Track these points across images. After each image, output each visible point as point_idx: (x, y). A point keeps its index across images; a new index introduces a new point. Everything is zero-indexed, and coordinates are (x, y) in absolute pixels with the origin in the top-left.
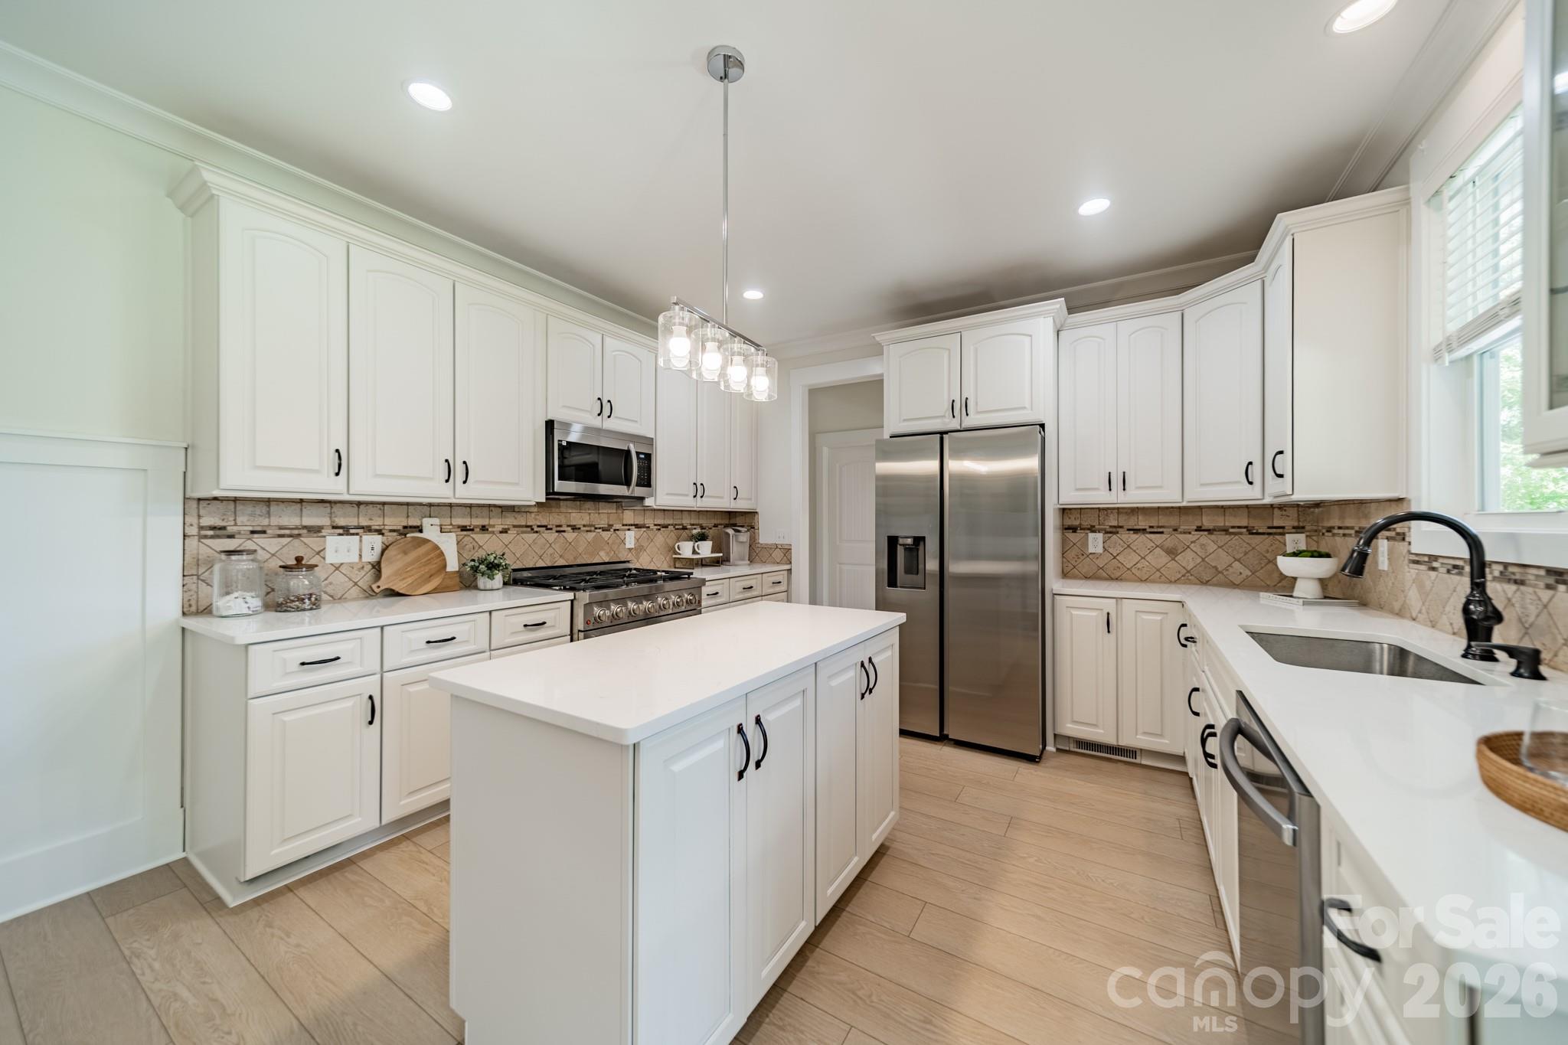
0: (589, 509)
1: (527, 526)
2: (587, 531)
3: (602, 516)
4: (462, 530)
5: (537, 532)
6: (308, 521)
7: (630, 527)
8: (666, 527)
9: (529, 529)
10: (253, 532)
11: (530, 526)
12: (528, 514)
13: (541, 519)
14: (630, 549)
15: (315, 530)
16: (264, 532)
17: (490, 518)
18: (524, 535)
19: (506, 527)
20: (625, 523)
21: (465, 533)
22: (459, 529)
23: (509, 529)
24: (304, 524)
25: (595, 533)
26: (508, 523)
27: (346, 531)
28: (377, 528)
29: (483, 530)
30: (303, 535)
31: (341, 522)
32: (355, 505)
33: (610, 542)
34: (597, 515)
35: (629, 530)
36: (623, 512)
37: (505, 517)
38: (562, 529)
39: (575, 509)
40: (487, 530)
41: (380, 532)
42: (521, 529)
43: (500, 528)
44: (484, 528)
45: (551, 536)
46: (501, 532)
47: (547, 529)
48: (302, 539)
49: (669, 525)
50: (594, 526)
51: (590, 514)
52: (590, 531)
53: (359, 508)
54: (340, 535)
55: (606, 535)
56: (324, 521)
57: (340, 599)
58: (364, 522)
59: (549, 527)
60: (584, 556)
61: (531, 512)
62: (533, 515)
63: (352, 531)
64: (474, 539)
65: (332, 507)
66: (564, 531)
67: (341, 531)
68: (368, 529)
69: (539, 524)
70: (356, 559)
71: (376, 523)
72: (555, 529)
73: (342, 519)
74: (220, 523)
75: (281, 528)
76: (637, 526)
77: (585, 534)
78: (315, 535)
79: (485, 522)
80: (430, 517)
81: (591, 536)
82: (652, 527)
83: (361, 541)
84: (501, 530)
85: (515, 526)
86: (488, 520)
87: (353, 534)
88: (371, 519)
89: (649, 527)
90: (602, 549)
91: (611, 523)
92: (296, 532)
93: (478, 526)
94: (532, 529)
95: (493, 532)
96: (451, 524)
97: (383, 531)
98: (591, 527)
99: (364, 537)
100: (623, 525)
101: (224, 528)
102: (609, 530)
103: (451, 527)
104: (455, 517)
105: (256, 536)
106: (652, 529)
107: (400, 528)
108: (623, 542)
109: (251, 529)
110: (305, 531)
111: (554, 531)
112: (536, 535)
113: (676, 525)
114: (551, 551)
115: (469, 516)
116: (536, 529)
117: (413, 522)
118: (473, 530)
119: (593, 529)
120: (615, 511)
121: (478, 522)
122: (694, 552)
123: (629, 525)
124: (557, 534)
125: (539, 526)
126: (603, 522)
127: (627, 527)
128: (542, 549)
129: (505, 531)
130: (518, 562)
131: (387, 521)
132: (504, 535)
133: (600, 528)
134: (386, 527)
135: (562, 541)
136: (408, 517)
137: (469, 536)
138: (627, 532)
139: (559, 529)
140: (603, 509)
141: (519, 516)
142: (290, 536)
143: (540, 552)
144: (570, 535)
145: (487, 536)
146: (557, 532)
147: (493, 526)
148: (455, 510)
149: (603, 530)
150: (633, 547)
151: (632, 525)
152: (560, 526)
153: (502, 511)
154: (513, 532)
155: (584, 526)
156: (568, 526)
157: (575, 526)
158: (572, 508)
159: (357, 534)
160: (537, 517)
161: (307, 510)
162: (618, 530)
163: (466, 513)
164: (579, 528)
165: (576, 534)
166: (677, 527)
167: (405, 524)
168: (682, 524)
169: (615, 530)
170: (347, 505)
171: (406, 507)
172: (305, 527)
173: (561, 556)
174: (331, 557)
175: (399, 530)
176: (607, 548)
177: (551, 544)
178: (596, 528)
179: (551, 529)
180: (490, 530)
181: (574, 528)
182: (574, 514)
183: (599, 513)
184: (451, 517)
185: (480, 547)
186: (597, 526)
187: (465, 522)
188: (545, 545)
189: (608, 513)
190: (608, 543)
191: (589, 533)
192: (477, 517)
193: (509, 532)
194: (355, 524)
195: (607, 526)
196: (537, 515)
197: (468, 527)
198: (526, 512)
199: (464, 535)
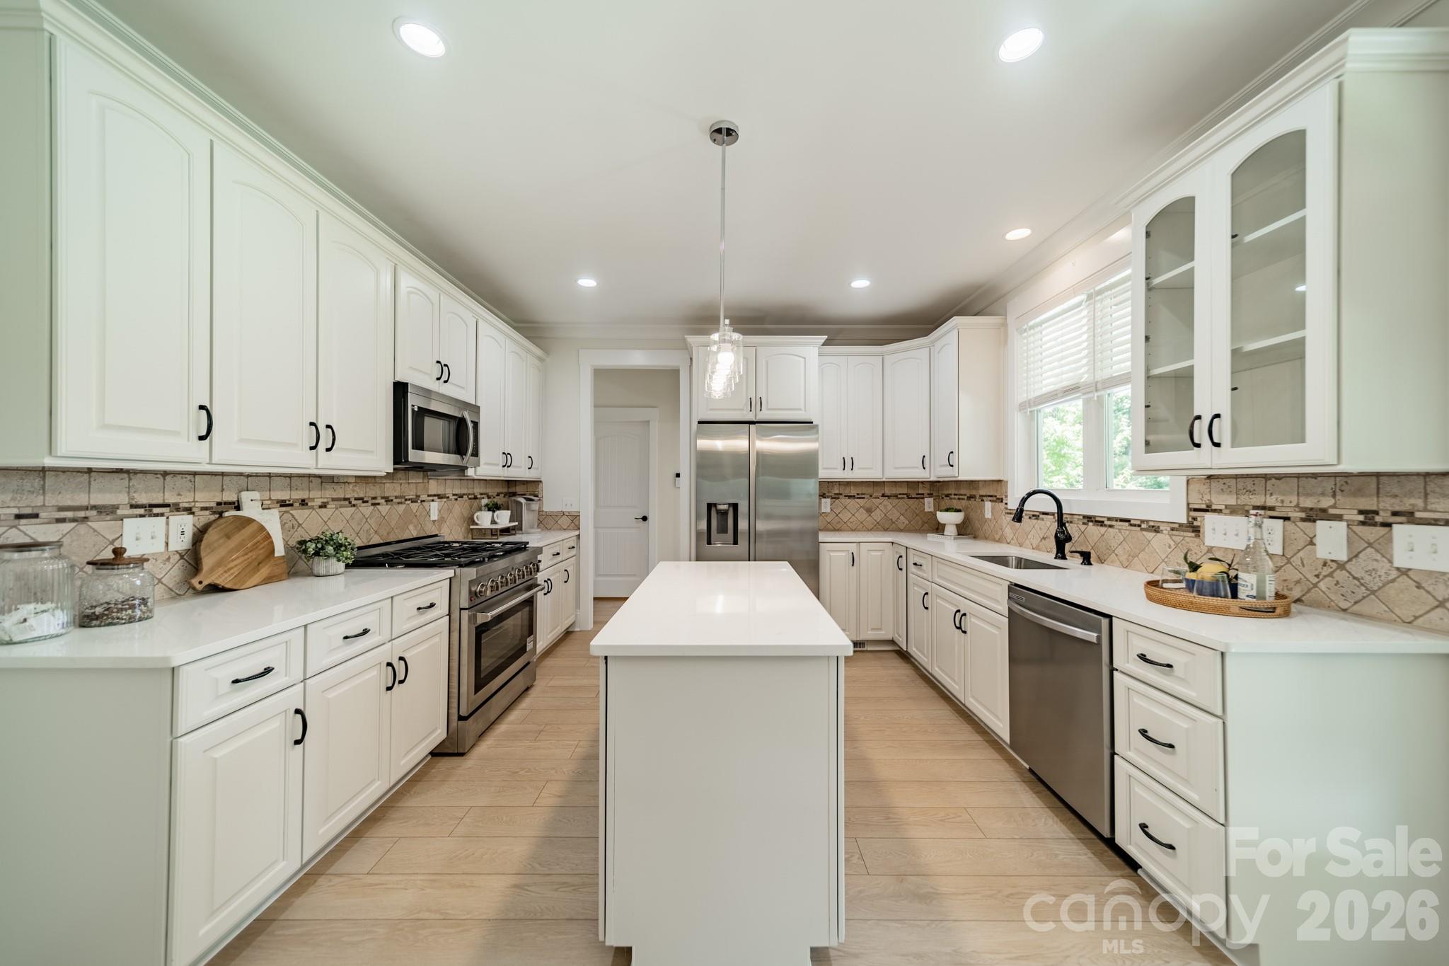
0: (400, 479)
1: (345, 499)
2: (399, 503)
3: (411, 486)
4: (281, 506)
5: (354, 505)
6: (99, 499)
7: (434, 498)
8: (461, 496)
9: (347, 502)
10: (19, 516)
11: (349, 500)
12: (347, 484)
13: (359, 490)
14: (434, 521)
15: (107, 511)
16: (37, 516)
17: (309, 490)
18: (342, 510)
19: (325, 500)
20: (430, 493)
21: (286, 509)
22: (278, 505)
23: (328, 503)
24: (93, 503)
25: (405, 505)
26: (328, 497)
27: (150, 509)
28: (187, 505)
29: (303, 505)
30: (91, 519)
31: (143, 499)
32: (159, 476)
33: (418, 514)
34: (407, 485)
35: (433, 501)
36: (428, 482)
37: (325, 489)
38: (377, 501)
40: (307, 504)
41: (189, 511)
42: (340, 502)
43: (318, 502)
44: (303, 503)
45: (367, 509)
46: (321, 507)
47: (364, 502)
48: (89, 523)
49: (464, 494)
50: (403, 497)
51: (401, 484)
53: (164, 479)
54: (141, 516)
55: (414, 506)
56: (122, 499)
58: (171, 498)
59: (365, 499)
60: (396, 531)
61: (348, 483)
62: (351, 486)
63: (156, 510)
64: (293, 516)
65: (130, 479)
66: (378, 504)
67: (142, 511)
68: (176, 508)
69: (356, 496)
70: (162, 548)
71: (185, 500)
72: (370, 502)
73: (144, 495)
75: (60, 509)
76: (440, 497)
77: (396, 506)
78: (109, 517)
79: (305, 495)
80: (248, 490)
81: (403, 507)
82: (451, 497)
83: (167, 524)
84: (320, 504)
85: (333, 500)
86: (307, 492)
87: (157, 515)
88: (179, 495)
89: (448, 497)
90: (411, 523)
91: (418, 494)
92: (82, 514)
93: (297, 500)
94: (350, 502)
95: (312, 508)
96: (270, 499)
97: (194, 510)
98: (403, 499)
99: (171, 519)
100: (428, 496)
102: (417, 502)
103: (269, 502)
104: (274, 490)
105: (23, 522)
106: (451, 500)
107: (213, 504)
108: (428, 514)
109: (16, 511)
110: (94, 513)
112: (354, 509)
113: (469, 494)
114: (367, 526)
115: (289, 489)
116: (354, 502)
117: (232, 497)
118: (291, 505)
119: (403, 500)
120: (421, 481)
121: (298, 495)
122: (493, 522)
123: (433, 496)
124: (372, 507)
125: (356, 499)
126: (412, 493)
127: (431, 498)
128: (359, 524)
129: (323, 506)
131: (199, 496)
132: (324, 510)
133: (409, 500)
134: (198, 505)
135: (377, 515)
136: (223, 490)
137: (287, 512)
138: (432, 503)
139: (374, 501)
140: (412, 478)
141: (338, 488)
142: (74, 520)
143: (357, 529)
144: (384, 508)
145: (307, 512)
146: (373, 504)
147: (313, 500)
148: (276, 481)
149: (412, 502)
150: (437, 520)
151: (435, 495)
152: (375, 498)
153: (322, 482)
154: (331, 506)
155: (396, 497)
156: (382, 498)
157: (388, 497)
159: (162, 515)
160: (355, 488)
161: (98, 482)
162: (424, 501)
163: (286, 485)
164: (392, 500)
165: (388, 507)
166: (470, 497)
167: (219, 500)
168: (474, 494)
169: (422, 501)
170: (149, 476)
171: (221, 477)
172: (94, 507)
173: (375, 532)
174: (129, 547)
175: (212, 507)
176: (415, 521)
177: (367, 519)
178: (406, 500)
179: (367, 502)
180: (309, 504)
181: (388, 500)
182: (388, 484)
183: (409, 483)
184: (270, 490)
185: (300, 525)
186: (406, 497)
187: (284, 495)
188: (361, 520)
189: (416, 483)
190: (416, 516)
191: (400, 505)
192: (297, 489)
193: (328, 506)
194: (160, 501)
195: (414, 497)
196: (355, 486)
197: (287, 502)
198: (345, 483)
199: (286, 512)
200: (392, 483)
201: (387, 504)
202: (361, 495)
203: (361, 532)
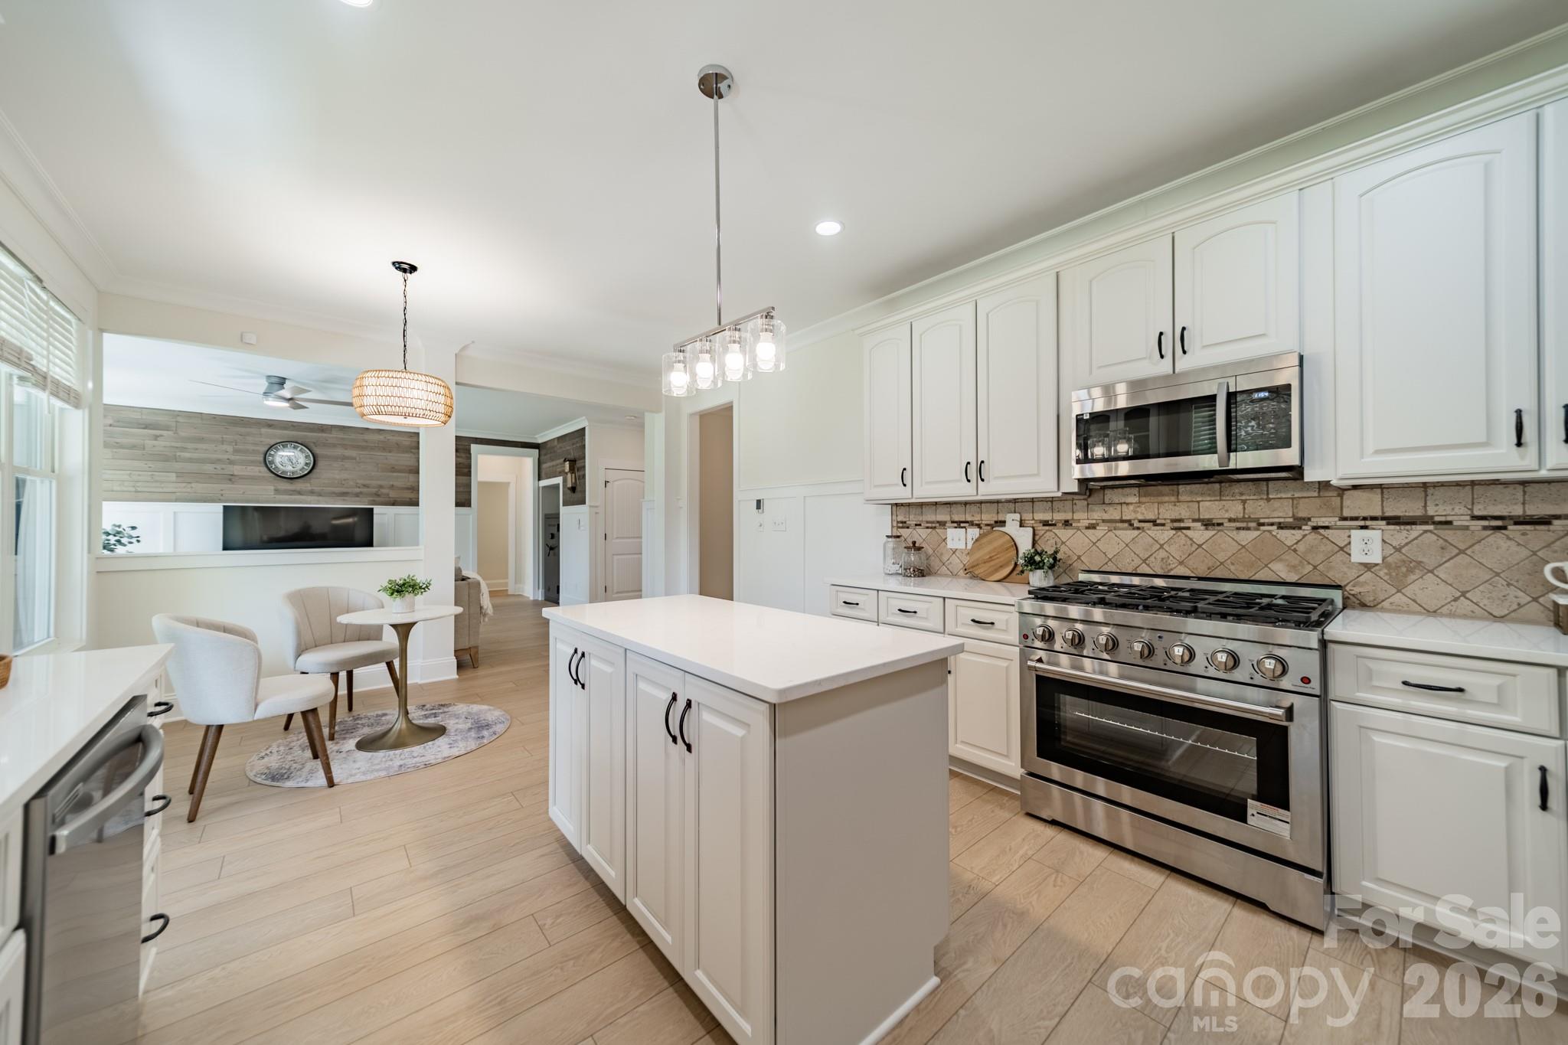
0: (1242, 494)
1: (1122, 521)
2: (1238, 529)
3: (1277, 504)
4: (1044, 525)
5: (1138, 528)
6: (940, 517)
7: (1368, 523)
9: (1126, 525)
10: (916, 525)
11: (1130, 523)
12: (1124, 506)
13: (1144, 511)
14: (1368, 567)
15: (942, 524)
16: (920, 525)
17: (1073, 513)
18: (1118, 532)
19: (1094, 522)
20: (1346, 514)
21: (1047, 528)
22: (1041, 524)
23: (1098, 524)
24: (938, 519)
25: (1258, 533)
26: (1096, 517)
27: (959, 524)
28: (977, 522)
29: (1067, 525)
30: (937, 527)
31: (956, 518)
32: (962, 505)
33: (1302, 547)
34: (1262, 503)
35: (1364, 528)
36: (1341, 497)
37: (1093, 511)
38: (1182, 525)
39: (1209, 495)
40: (1071, 525)
41: (979, 526)
42: (1114, 525)
43: (1086, 523)
44: (1067, 523)
45: (1164, 534)
46: (1087, 528)
50: (1256, 520)
51: (1244, 502)
52: (1248, 529)
53: (965, 506)
54: (956, 527)
55: (1289, 537)
56: (947, 517)
57: (954, 575)
58: (969, 519)
59: (1158, 522)
60: (1232, 568)
61: (1127, 504)
62: (1131, 507)
63: (962, 525)
64: (1056, 535)
65: (951, 507)
66: (1188, 528)
67: (956, 525)
68: (972, 524)
69: (1141, 517)
70: (964, 547)
71: (976, 519)
72: (1169, 525)
73: (956, 516)
74: (904, 520)
75: (927, 522)
76: (1398, 521)
77: (1234, 534)
78: (943, 527)
79: (1068, 516)
80: (1012, 512)
81: (1249, 536)
83: (966, 532)
85: (1104, 521)
86: (1071, 514)
87: (962, 527)
88: (972, 515)
89: (1446, 523)
90: (1278, 559)
91: (1301, 515)
92: (934, 525)
93: (1060, 520)
94: (1131, 525)
95: (1078, 529)
96: (1033, 519)
97: (982, 525)
98: (1244, 523)
99: (968, 529)
100: (1345, 519)
101: (905, 522)
102: (1300, 528)
103: (1033, 522)
104: (1036, 512)
105: (917, 527)
106: (1465, 528)
107: (993, 522)
108: (1344, 549)
109: (915, 523)
110: (938, 525)
111: (1168, 527)
112: (1136, 532)
114: (1162, 554)
115: (1050, 511)
116: (1136, 524)
117: (998, 517)
118: (1054, 525)
119: (1253, 525)
120: (1316, 494)
121: (1059, 516)
123: (1365, 519)
124: (1174, 532)
125: (1140, 521)
126: (1281, 514)
127: (1362, 523)
128: (1147, 550)
129: (1092, 527)
130: (1110, 564)
131: (984, 517)
132: (1091, 531)
133: (1272, 524)
134: (983, 522)
135: (1183, 542)
136: (998, 513)
137: (1051, 531)
138: (1355, 533)
139: (1176, 525)
140: (1278, 491)
141: (1111, 508)
142: (931, 528)
143: (1145, 553)
144: (1199, 534)
145: (1069, 532)
146: (1176, 529)
147: (1079, 521)
148: (1036, 504)
150: (1379, 561)
151: (1374, 519)
152: (1180, 520)
153: (1088, 504)
154: (1102, 529)
155: (1230, 520)
156: (1194, 520)
157: (1210, 520)
158: (1202, 494)
159: (964, 527)
160: (1138, 509)
161: (940, 509)
162: (1326, 528)
164: (1222, 524)
165: (1210, 533)
167: (996, 519)
169: (1315, 528)
170: (958, 505)
171: (996, 504)
172: (938, 522)
173: (1181, 563)
174: (951, 545)
175: (990, 524)
176: (1289, 557)
177: (1162, 546)
178: (1262, 525)
179: (1163, 525)
180: (1074, 525)
181: (1208, 524)
182: (1208, 504)
183: (1268, 500)
184: (1033, 513)
185: (1063, 543)
186: (1262, 521)
187: (1047, 517)
188: (1151, 546)
189: (1293, 499)
190: (1295, 551)
191: (1243, 533)
192: (1059, 511)
193: (1098, 528)
194: (964, 520)
195: (1291, 520)
196: (1139, 507)
197: (1050, 522)
198: (1121, 504)
199: (1047, 531)
200: (1220, 500)
201: (1207, 529)
202: (1151, 516)
203: (1152, 559)
